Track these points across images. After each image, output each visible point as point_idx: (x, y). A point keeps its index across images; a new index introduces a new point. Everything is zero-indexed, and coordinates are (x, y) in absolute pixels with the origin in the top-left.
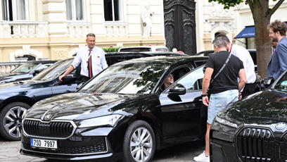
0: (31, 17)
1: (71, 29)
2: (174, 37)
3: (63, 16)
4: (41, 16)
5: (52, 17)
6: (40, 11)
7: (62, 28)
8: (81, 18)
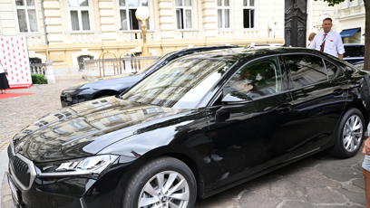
0: (195, 27)
1: (221, 34)
2: (291, 38)
3: (216, 26)
4: (201, 26)
5: (207, 26)
6: (201, 22)
7: (215, 33)
8: (228, 26)
